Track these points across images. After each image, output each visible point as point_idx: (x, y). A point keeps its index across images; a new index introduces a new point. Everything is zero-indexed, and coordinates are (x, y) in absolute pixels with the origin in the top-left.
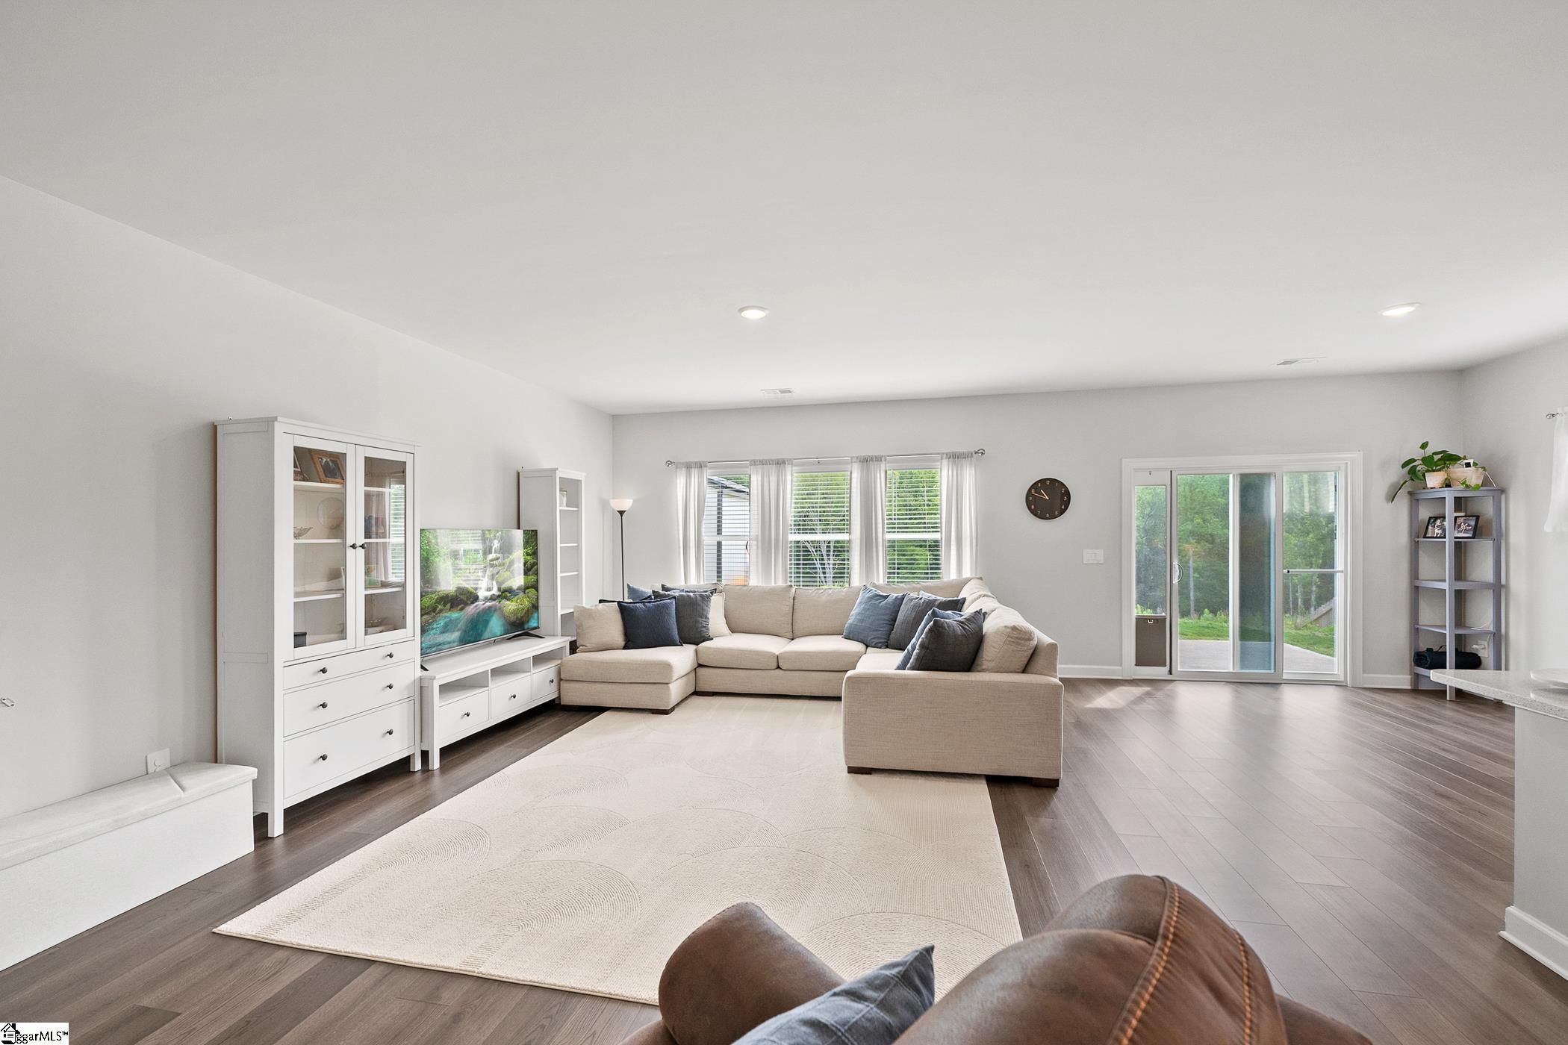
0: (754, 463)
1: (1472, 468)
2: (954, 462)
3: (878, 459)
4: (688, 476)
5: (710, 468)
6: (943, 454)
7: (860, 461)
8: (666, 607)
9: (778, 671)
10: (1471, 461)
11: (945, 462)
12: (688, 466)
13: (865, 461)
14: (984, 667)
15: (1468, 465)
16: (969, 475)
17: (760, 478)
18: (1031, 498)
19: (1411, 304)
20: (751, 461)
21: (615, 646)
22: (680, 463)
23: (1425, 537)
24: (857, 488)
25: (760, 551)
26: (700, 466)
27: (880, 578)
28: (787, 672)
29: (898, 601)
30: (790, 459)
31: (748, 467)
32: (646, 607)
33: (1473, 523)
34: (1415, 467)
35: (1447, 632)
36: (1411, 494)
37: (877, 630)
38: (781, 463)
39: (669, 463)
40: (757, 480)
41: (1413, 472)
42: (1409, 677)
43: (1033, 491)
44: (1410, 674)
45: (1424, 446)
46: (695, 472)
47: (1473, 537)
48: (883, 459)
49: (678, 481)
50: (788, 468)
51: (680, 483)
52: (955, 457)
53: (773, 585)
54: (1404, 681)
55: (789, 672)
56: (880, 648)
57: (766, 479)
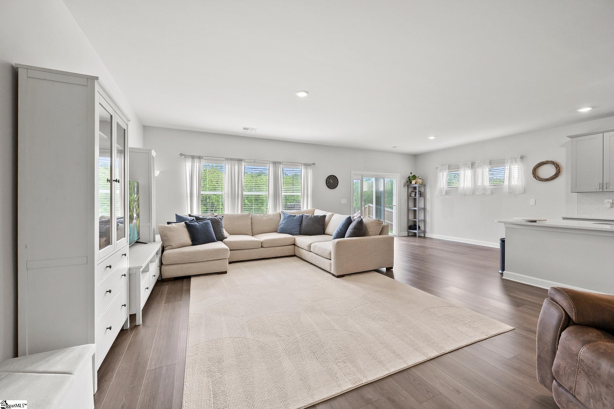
0: (227, 159)
1: (421, 180)
2: (306, 168)
3: (280, 163)
4: (193, 163)
5: (205, 160)
6: (302, 163)
7: (273, 163)
8: (206, 224)
9: (262, 248)
10: (421, 178)
11: (303, 167)
12: (193, 157)
13: (275, 163)
14: (370, 234)
15: (420, 179)
16: (310, 172)
17: (230, 167)
18: (327, 182)
19: (435, 136)
20: (226, 158)
21: (187, 245)
22: (188, 155)
23: (411, 196)
24: (272, 173)
25: (230, 199)
26: (200, 158)
27: (280, 209)
28: (266, 248)
29: (301, 217)
30: (244, 159)
31: (224, 161)
32: (200, 224)
33: (420, 193)
34: (410, 178)
35: (417, 220)
36: (407, 185)
37: (295, 229)
38: (240, 160)
39: (181, 155)
40: (229, 167)
41: (410, 180)
42: (407, 233)
43: (328, 179)
44: (407, 232)
45: (411, 173)
46: (196, 161)
47: (420, 197)
48: (281, 163)
49: (187, 164)
50: (243, 163)
51: (188, 165)
52: (306, 165)
53: (236, 213)
54: (406, 234)
55: (267, 248)
56: (298, 235)
57: (233, 167)
